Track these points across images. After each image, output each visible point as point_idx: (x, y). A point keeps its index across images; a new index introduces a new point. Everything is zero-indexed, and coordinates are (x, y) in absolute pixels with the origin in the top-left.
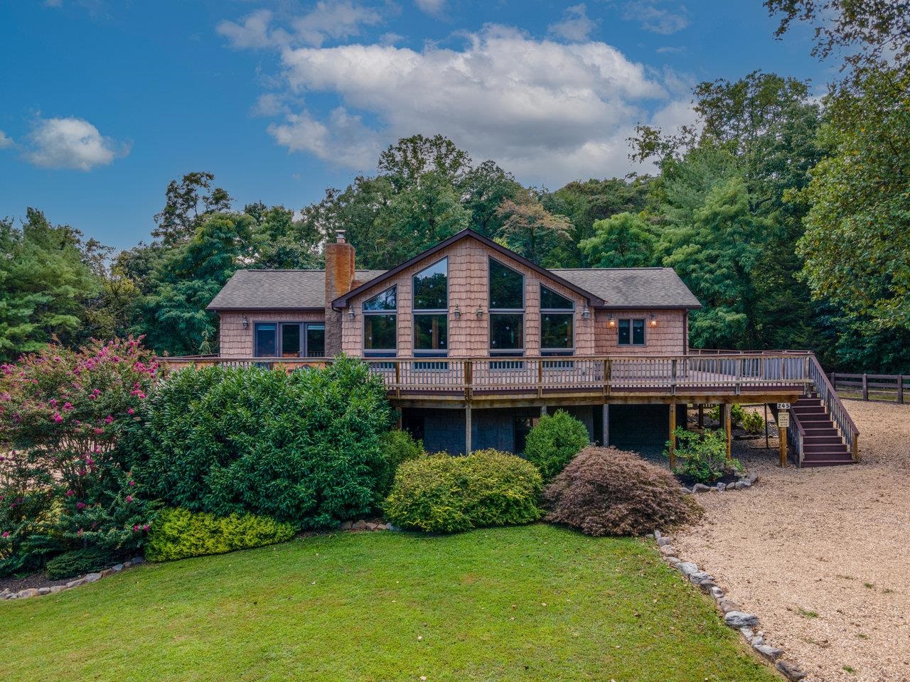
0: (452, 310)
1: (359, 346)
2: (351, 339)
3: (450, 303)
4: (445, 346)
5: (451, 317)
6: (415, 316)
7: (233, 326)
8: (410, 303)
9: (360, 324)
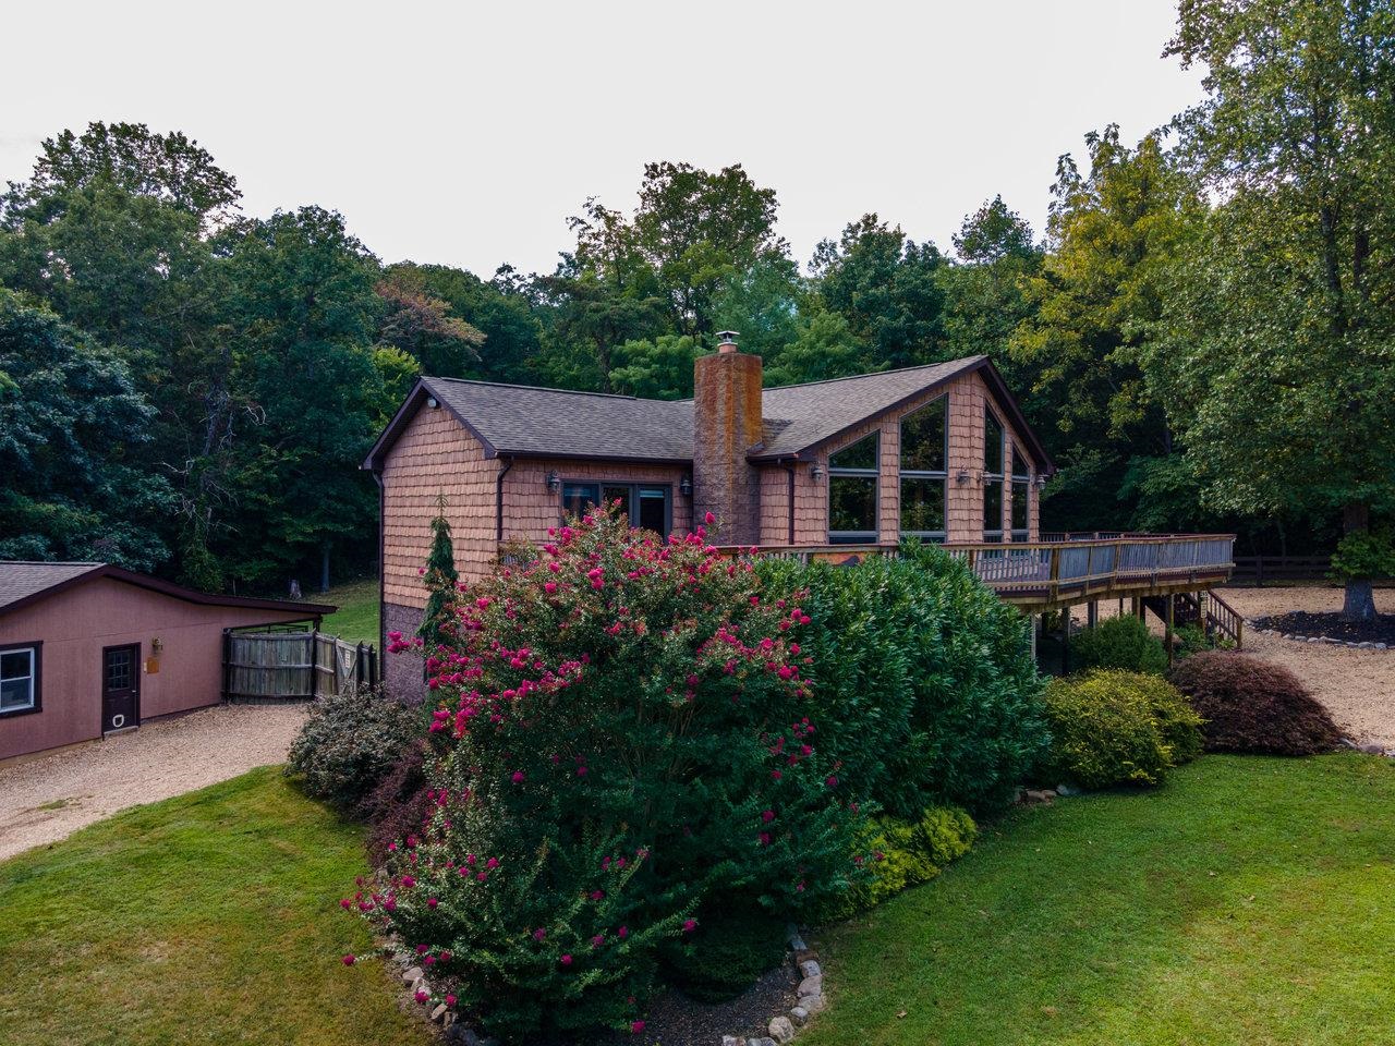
0: (952, 473)
1: (821, 526)
2: (810, 514)
3: (952, 463)
4: (941, 526)
5: (951, 483)
6: (903, 480)
7: (528, 488)
8: (896, 460)
9: (823, 492)
